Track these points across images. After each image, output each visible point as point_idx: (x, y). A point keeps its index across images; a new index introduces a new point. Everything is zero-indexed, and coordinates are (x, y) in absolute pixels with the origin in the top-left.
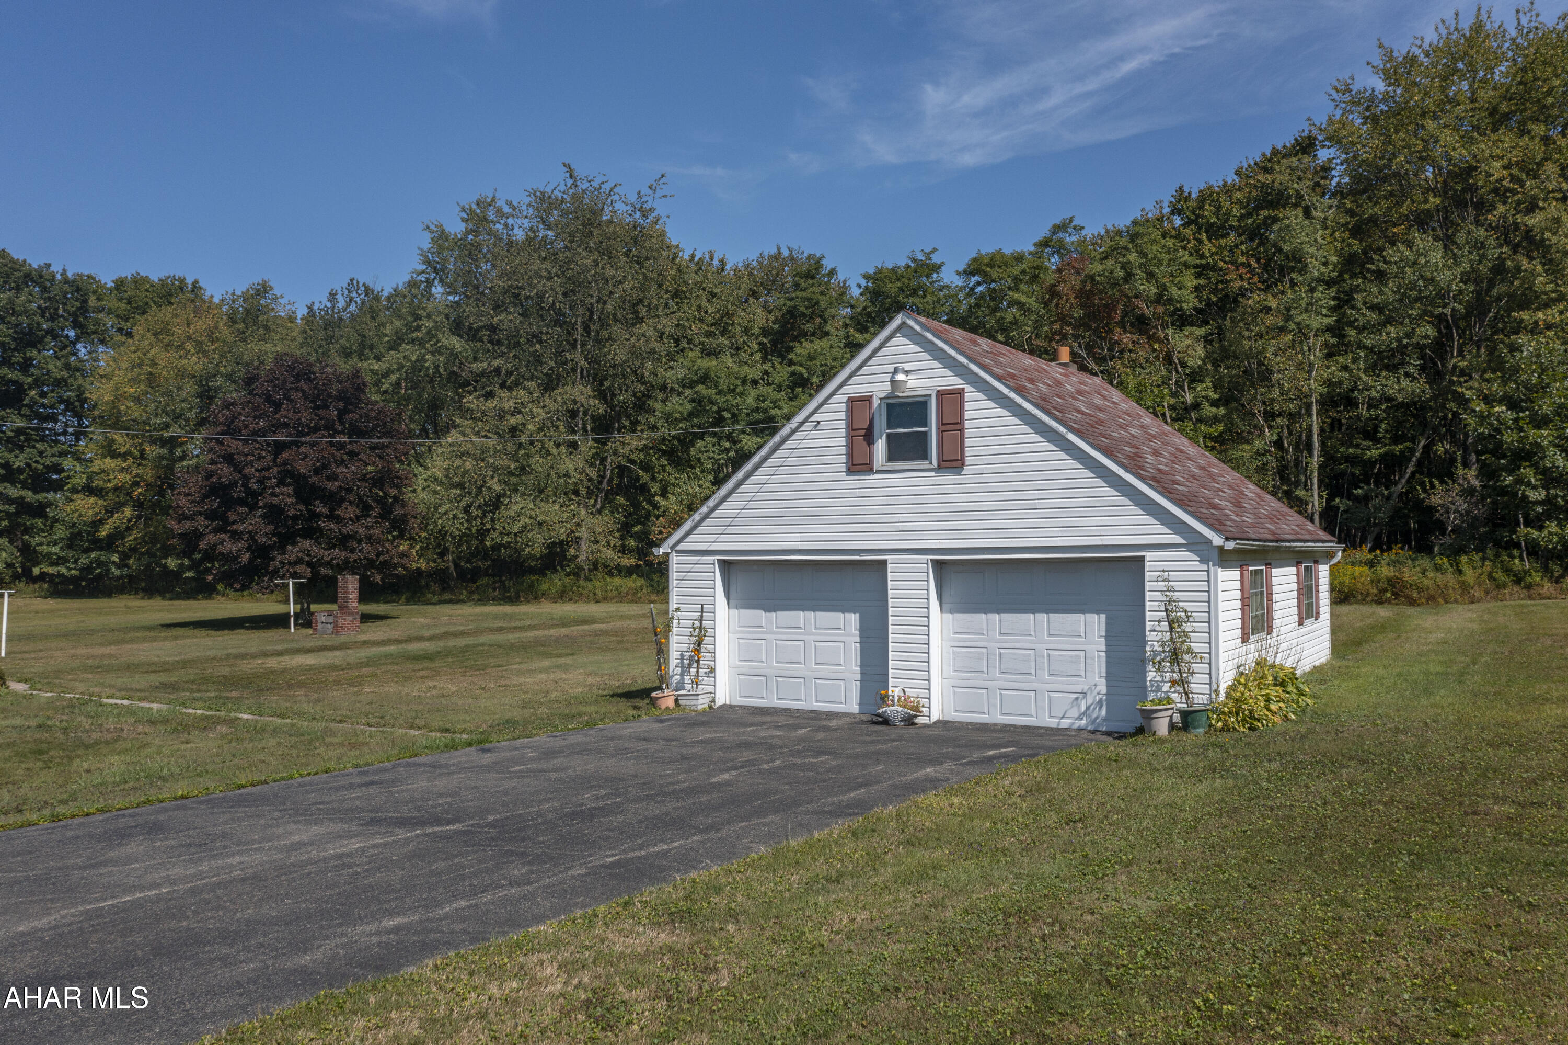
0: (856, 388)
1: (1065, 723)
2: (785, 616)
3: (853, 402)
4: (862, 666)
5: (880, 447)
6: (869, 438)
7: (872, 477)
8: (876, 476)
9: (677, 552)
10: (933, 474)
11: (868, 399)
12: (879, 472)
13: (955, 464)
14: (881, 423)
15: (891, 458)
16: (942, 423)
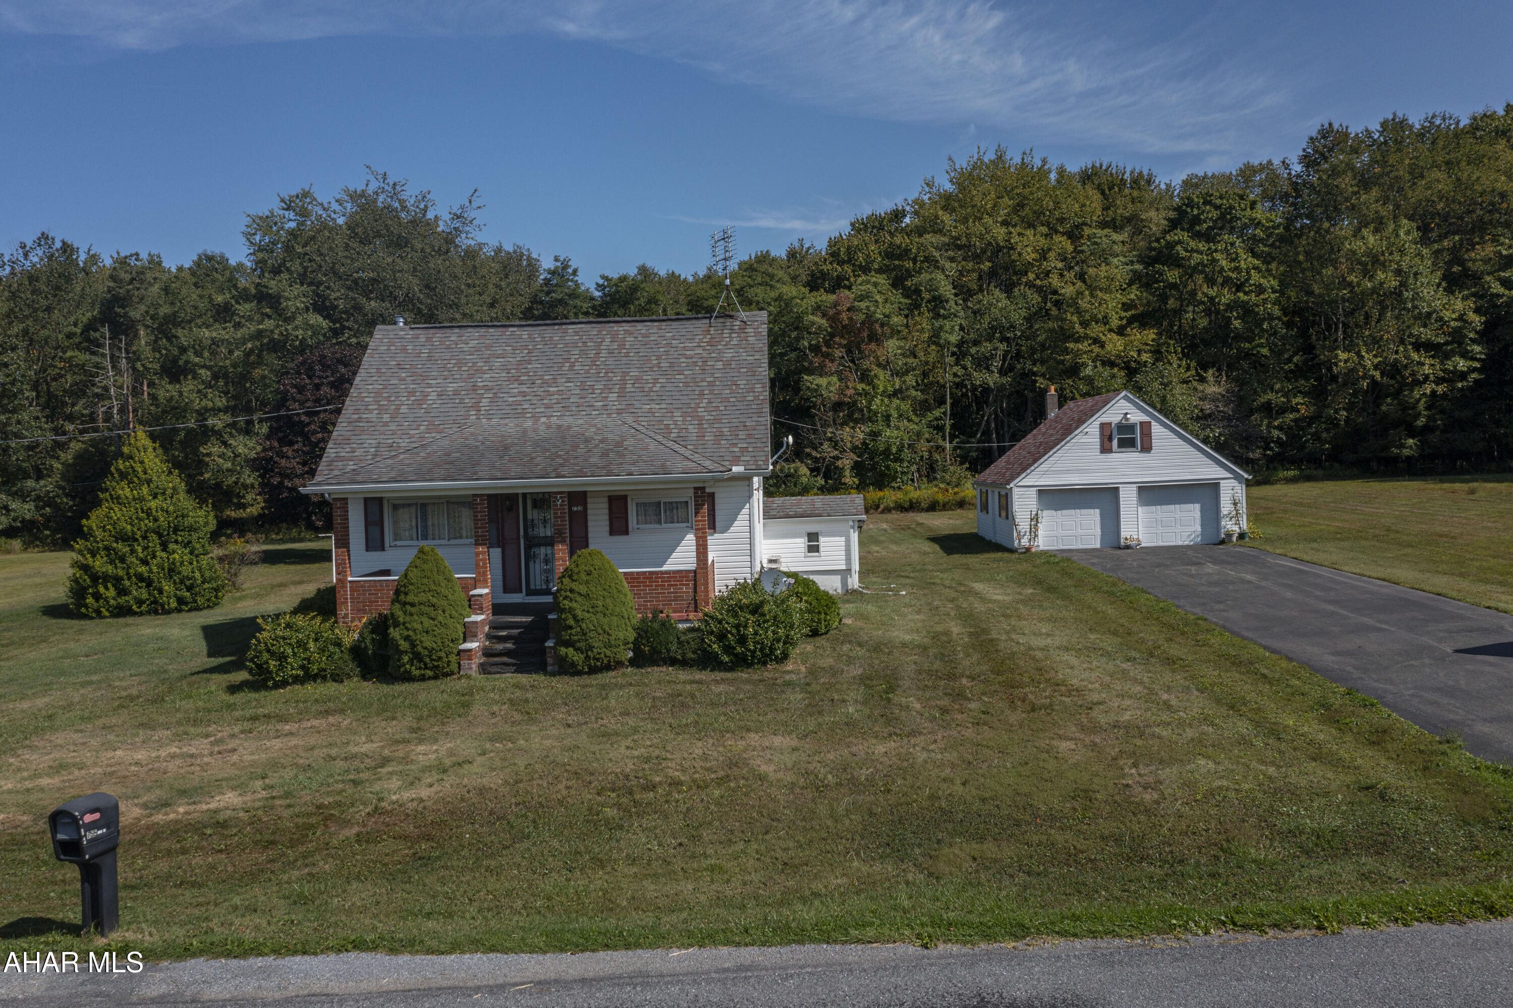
0: (1105, 419)
1: (1186, 543)
2: (1065, 512)
3: (1103, 426)
4: (1102, 529)
5: (1115, 443)
6: (1110, 439)
7: (1112, 455)
8: (1114, 454)
9: (1017, 487)
10: (1139, 453)
11: (1110, 424)
12: (1114, 452)
13: (1148, 449)
14: (1115, 432)
15: (1119, 447)
16: (1142, 433)
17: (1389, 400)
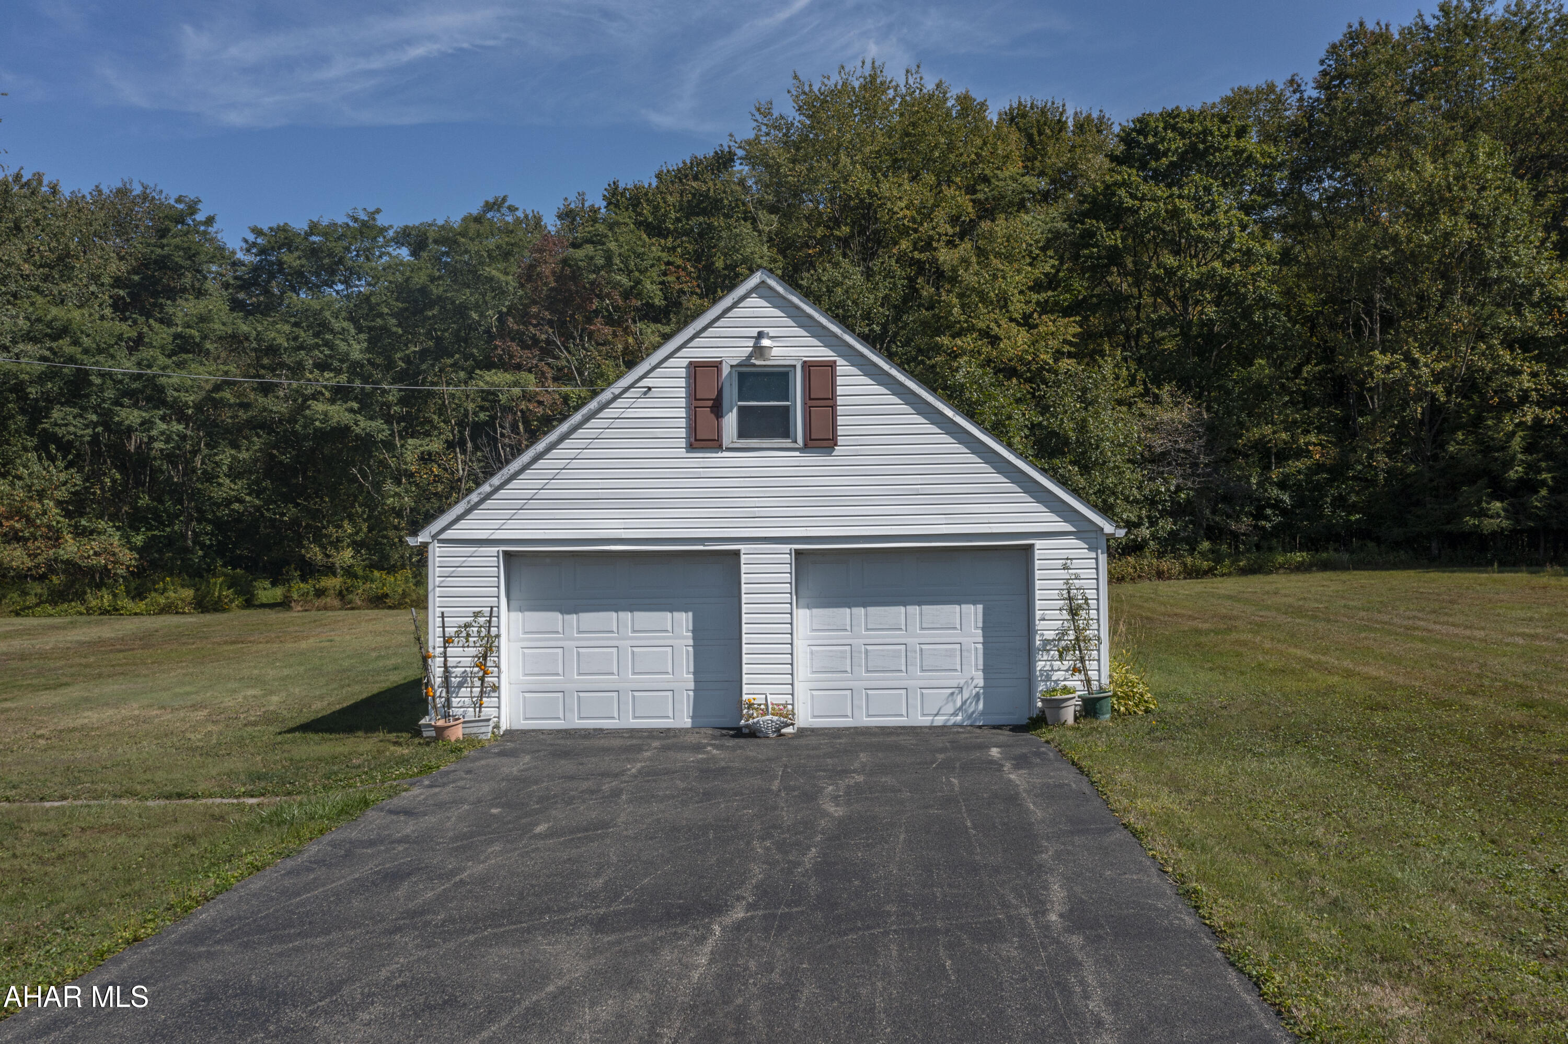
0: (702, 351)
1: (939, 721)
2: (590, 619)
3: (695, 369)
4: (696, 673)
5: (731, 421)
6: (717, 409)
7: (720, 455)
8: (725, 454)
9: (440, 541)
10: (797, 454)
11: (718, 366)
12: (729, 449)
13: (825, 443)
14: (731, 393)
15: (743, 433)
16: (808, 396)
17: (1460, 436)
